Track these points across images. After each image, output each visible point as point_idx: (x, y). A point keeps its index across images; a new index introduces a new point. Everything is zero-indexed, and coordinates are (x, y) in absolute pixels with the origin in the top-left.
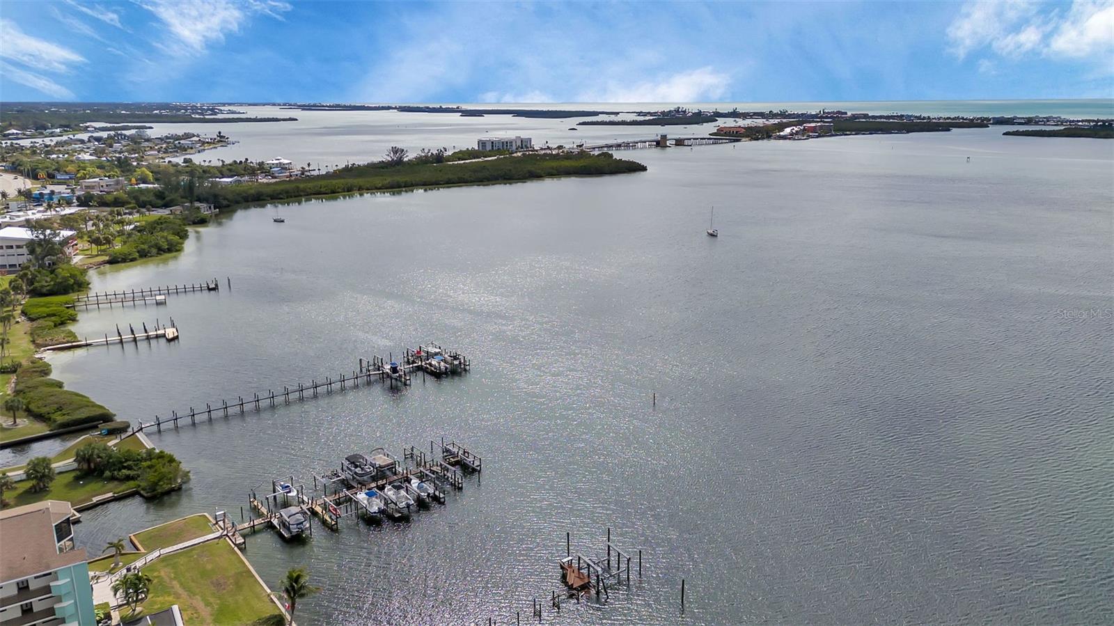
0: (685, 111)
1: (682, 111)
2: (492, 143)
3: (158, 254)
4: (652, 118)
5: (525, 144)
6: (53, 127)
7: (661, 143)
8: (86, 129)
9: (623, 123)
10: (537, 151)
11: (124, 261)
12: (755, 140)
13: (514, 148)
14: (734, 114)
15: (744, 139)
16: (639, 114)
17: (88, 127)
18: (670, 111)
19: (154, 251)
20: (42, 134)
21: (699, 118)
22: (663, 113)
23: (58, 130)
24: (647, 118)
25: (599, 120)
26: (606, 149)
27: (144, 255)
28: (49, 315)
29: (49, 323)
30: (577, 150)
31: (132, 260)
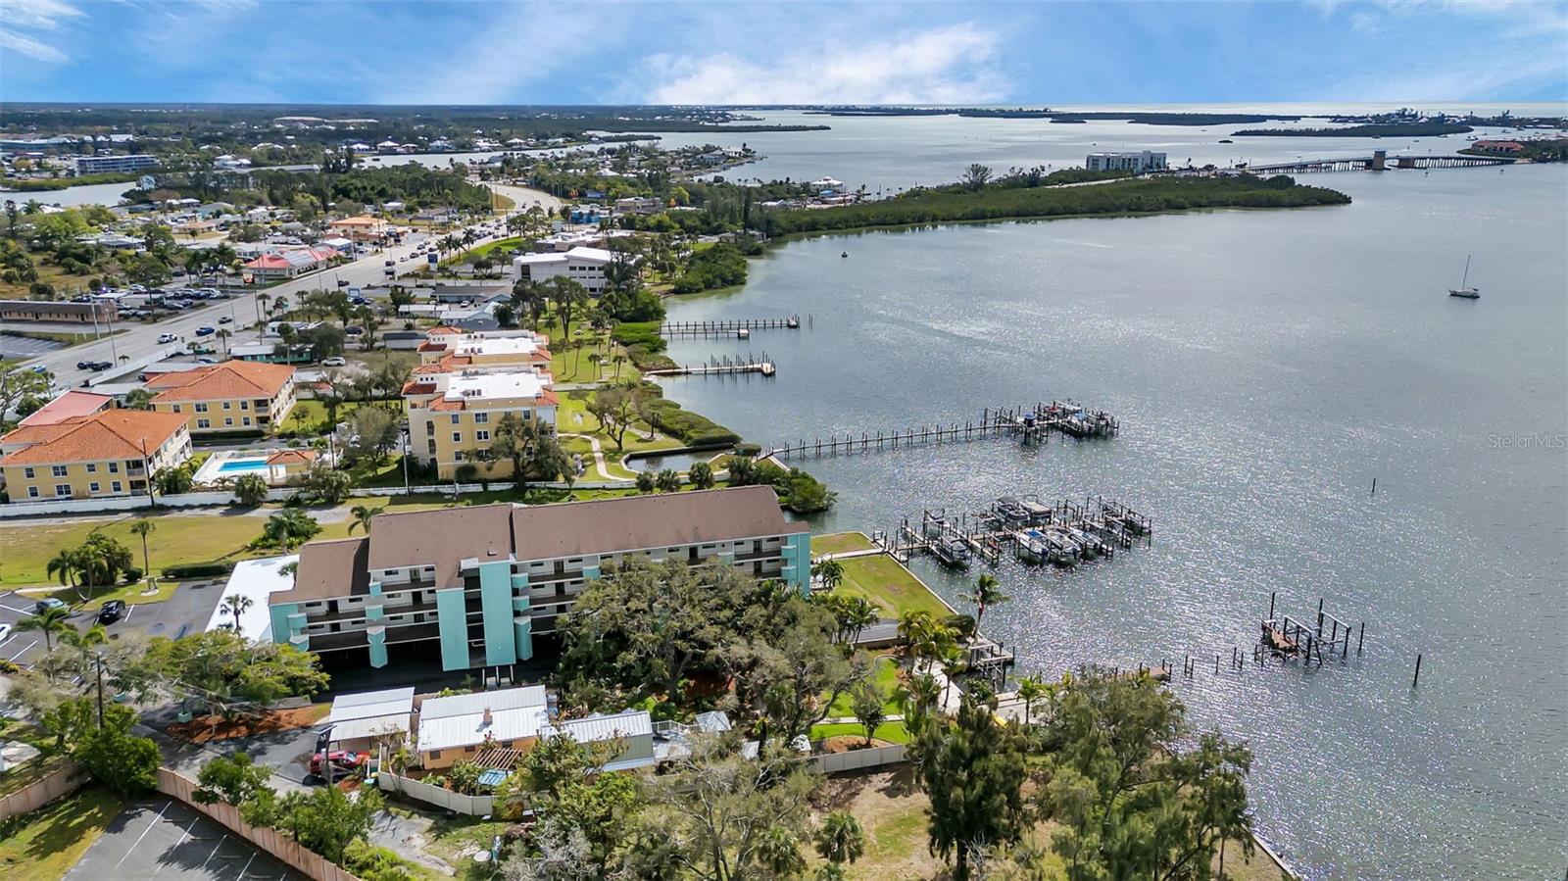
0: (1415, 116)
1: (1409, 116)
2: (1109, 160)
3: (723, 286)
4: (1357, 125)
5: (1155, 162)
6: (554, 136)
7: (1374, 164)
8: (589, 139)
9: (1309, 133)
10: (1174, 172)
11: (690, 291)
12: (1540, 162)
13: (1140, 167)
14: (1504, 121)
15: (1519, 161)
16: (1335, 119)
17: (591, 137)
18: (1389, 115)
19: (719, 282)
20: (545, 144)
21: (1440, 126)
22: (1376, 118)
23: (561, 140)
24: (1349, 126)
25: (1269, 129)
26: (1281, 171)
27: (709, 286)
28: (643, 341)
29: (643, 348)
30: (1235, 172)
31: (699, 291)
